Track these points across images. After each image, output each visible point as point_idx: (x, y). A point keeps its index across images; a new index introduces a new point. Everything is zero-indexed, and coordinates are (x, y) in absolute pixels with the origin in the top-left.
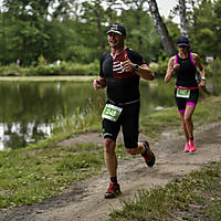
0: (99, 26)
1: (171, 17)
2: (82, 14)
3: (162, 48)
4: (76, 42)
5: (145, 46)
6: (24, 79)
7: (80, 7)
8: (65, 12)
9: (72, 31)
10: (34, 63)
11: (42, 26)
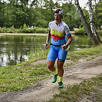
0: (52, 11)
1: (85, 7)
2: (44, 5)
3: (80, 21)
5: (73, 20)
7: (43, 2)
8: (36, 4)
11: (25, 10)
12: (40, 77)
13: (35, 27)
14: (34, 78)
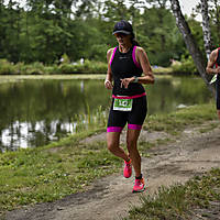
1: (194, 16)
2: (106, 12)
4: (99, 41)
6: (47, 77)
8: (88, 11)
9: (95, 29)
10: (57, 61)
11: (65, 24)
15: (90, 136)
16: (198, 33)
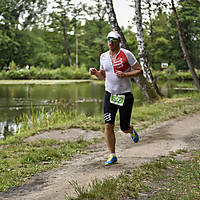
0: (65, 35)
1: (130, 27)
4: (44, 49)
7: (48, 18)
8: (34, 22)
10: (5, 68)
11: (13, 34)
12: (42, 166)
13: (33, 68)
14: (30, 168)
15: (33, 135)
16: (134, 43)
